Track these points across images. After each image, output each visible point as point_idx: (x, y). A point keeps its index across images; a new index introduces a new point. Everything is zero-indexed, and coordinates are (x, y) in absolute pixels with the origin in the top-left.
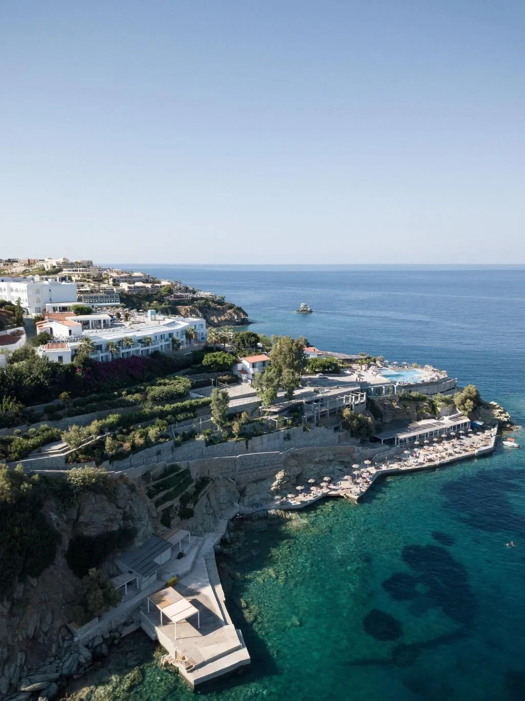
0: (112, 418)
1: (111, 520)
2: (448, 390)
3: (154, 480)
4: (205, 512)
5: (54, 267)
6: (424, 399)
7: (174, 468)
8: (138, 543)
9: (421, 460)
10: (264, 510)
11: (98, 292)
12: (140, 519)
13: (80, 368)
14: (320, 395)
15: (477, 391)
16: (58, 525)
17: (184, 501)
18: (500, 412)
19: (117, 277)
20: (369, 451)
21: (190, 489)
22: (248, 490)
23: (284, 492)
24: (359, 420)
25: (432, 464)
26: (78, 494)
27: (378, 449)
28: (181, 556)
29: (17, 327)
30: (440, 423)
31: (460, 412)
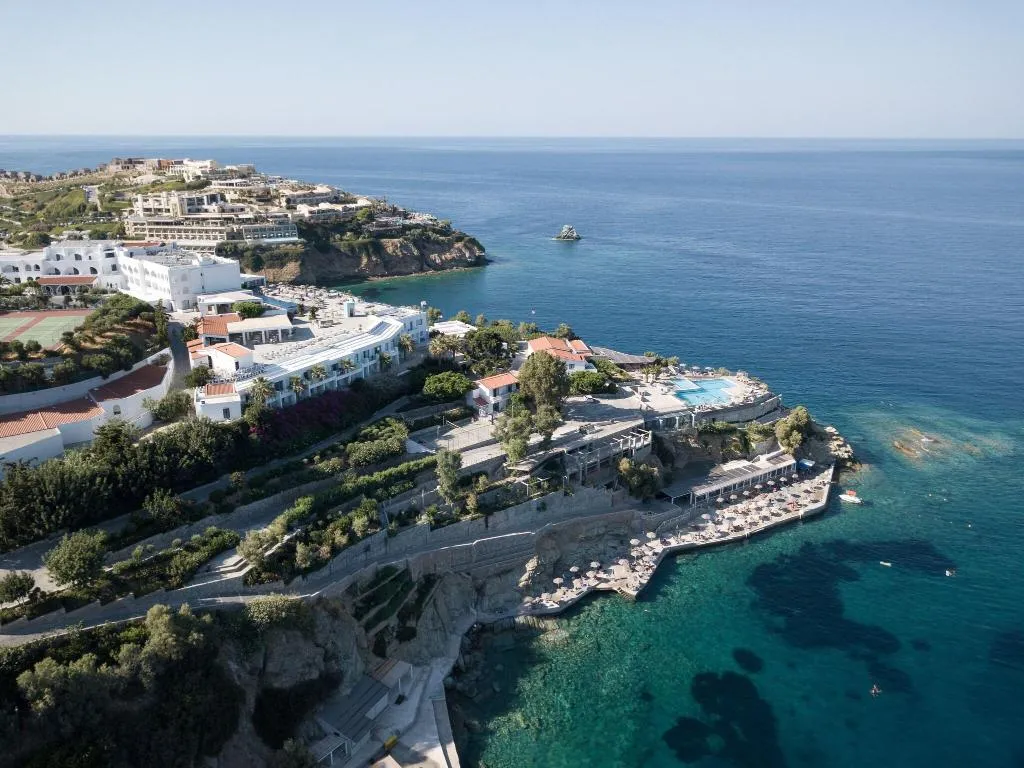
0: (302, 505)
1: (310, 665)
2: (769, 413)
3: (362, 592)
4: (431, 627)
5: (199, 177)
6: (733, 431)
7: (389, 570)
8: (345, 690)
9: (724, 528)
10: (510, 617)
11: (264, 220)
12: (347, 657)
13: (254, 425)
14: (587, 438)
15: (808, 417)
16: (239, 677)
17: (403, 618)
18: (839, 446)
19: (293, 196)
20: (654, 517)
21: (411, 596)
22: (488, 586)
23: (537, 587)
24: (641, 474)
25: (739, 534)
26: (263, 632)
27: (666, 513)
28: (401, 700)
29: (160, 349)
30: (754, 467)
31: (783, 449)
